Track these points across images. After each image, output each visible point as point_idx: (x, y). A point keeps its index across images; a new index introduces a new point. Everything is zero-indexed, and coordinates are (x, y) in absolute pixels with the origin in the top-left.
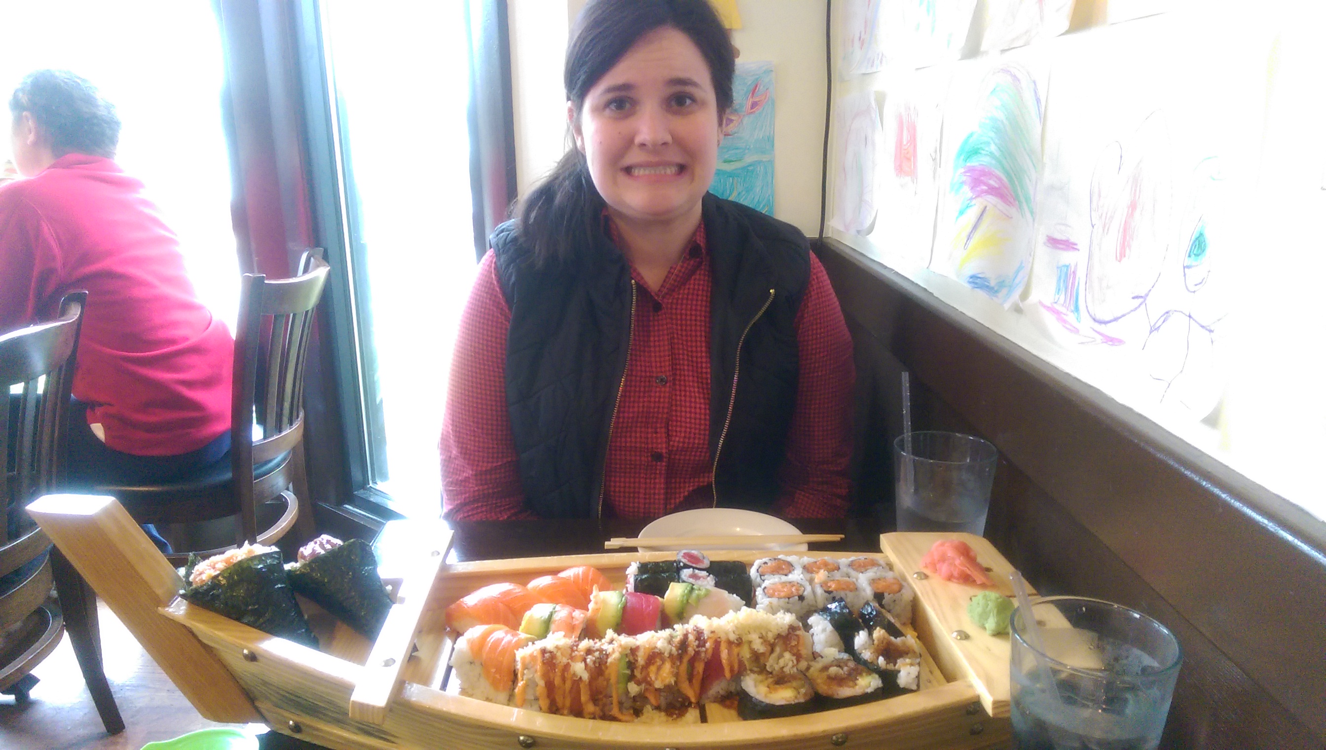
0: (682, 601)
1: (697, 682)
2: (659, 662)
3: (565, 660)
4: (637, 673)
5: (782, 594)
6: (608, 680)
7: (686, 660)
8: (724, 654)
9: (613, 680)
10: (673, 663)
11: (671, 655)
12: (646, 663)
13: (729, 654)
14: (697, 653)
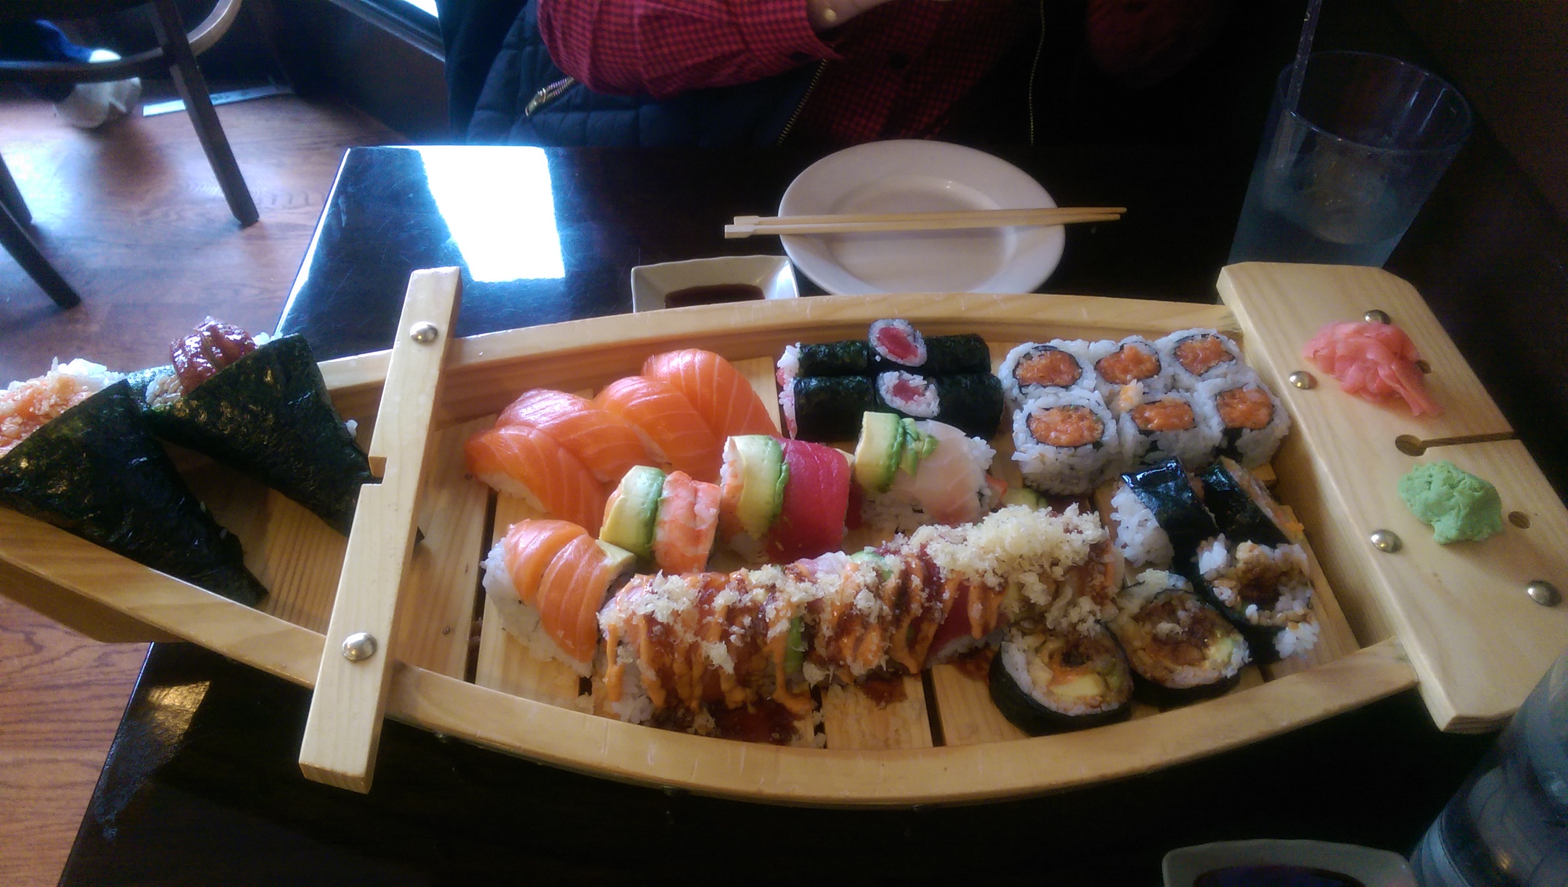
0: (889, 467)
1: (921, 649)
2: (858, 631)
3: (690, 638)
4: (821, 650)
5: (1064, 439)
6: (767, 659)
7: (906, 623)
8: (975, 610)
9: (777, 659)
10: (884, 630)
11: (881, 617)
12: (836, 633)
13: (985, 609)
14: (927, 611)
